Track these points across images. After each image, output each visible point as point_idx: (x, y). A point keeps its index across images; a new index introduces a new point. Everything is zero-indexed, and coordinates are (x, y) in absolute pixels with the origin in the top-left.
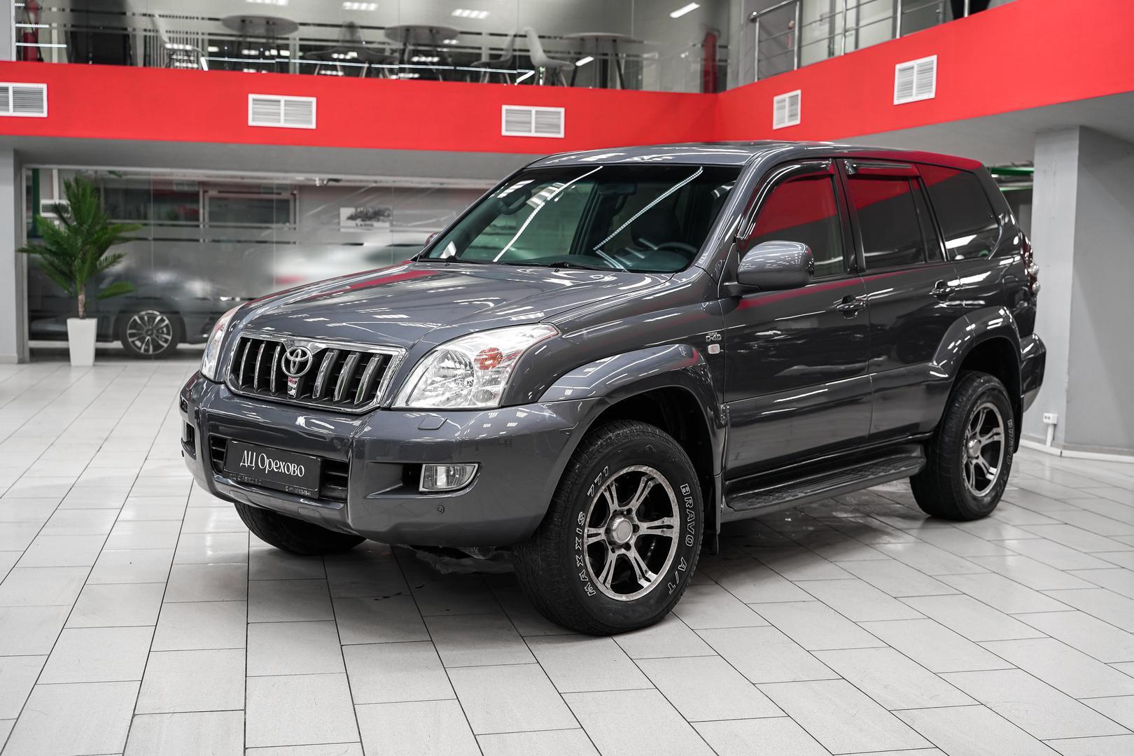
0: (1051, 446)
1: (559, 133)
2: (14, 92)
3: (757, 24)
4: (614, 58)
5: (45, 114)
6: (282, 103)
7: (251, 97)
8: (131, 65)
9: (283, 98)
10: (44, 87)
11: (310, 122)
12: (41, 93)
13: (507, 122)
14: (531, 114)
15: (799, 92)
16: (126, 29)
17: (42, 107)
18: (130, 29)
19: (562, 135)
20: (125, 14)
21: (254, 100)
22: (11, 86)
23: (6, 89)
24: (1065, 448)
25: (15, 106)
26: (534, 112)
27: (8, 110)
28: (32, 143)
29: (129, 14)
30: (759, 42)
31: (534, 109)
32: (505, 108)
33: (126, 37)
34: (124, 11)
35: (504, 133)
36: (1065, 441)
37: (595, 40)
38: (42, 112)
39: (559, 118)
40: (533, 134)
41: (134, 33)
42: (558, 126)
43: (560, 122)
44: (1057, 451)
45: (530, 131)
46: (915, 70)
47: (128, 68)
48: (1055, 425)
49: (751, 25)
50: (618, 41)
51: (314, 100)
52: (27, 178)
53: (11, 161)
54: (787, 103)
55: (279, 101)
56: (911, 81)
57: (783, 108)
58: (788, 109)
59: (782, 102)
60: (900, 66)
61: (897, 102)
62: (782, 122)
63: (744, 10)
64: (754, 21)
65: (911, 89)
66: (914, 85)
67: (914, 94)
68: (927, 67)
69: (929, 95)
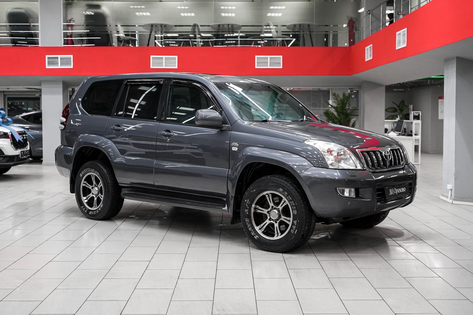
0: (450, 199)
1: (280, 66)
2: (61, 59)
3: (371, 15)
4: (308, 33)
5: (72, 67)
6: (164, 59)
7: (152, 57)
8: (111, 46)
9: (164, 57)
10: (72, 56)
11: (175, 66)
12: (70, 59)
13: (257, 62)
14: (268, 59)
15: (371, 45)
16: (107, 32)
17: (71, 64)
18: (109, 32)
19: (281, 67)
20: (106, 26)
21: (153, 58)
22: (59, 56)
23: (57, 58)
24: (454, 200)
25: (61, 64)
26: (269, 58)
27: (58, 66)
28: (69, 78)
29: (108, 26)
30: (371, 23)
31: (269, 57)
32: (256, 57)
33: (108, 35)
34: (106, 25)
35: (256, 67)
36: (455, 197)
37: (299, 26)
39: (280, 60)
40: (269, 67)
41: (111, 33)
42: (280, 63)
43: (280, 62)
44: (451, 201)
45: (268, 66)
46: (401, 34)
47: (109, 47)
48: (451, 190)
49: (369, 15)
50: (310, 26)
51: (177, 57)
52: (70, 92)
53: (61, 86)
54: (369, 48)
55: (163, 58)
56: (400, 39)
57: (368, 52)
58: (369, 52)
59: (368, 50)
60: (397, 33)
61: (397, 48)
62: (367, 58)
63: (365, 9)
64: (369, 14)
65: (400, 43)
66: (401, 41)
67: (401, 45)
68: (404, 33)
69: (405, 45)
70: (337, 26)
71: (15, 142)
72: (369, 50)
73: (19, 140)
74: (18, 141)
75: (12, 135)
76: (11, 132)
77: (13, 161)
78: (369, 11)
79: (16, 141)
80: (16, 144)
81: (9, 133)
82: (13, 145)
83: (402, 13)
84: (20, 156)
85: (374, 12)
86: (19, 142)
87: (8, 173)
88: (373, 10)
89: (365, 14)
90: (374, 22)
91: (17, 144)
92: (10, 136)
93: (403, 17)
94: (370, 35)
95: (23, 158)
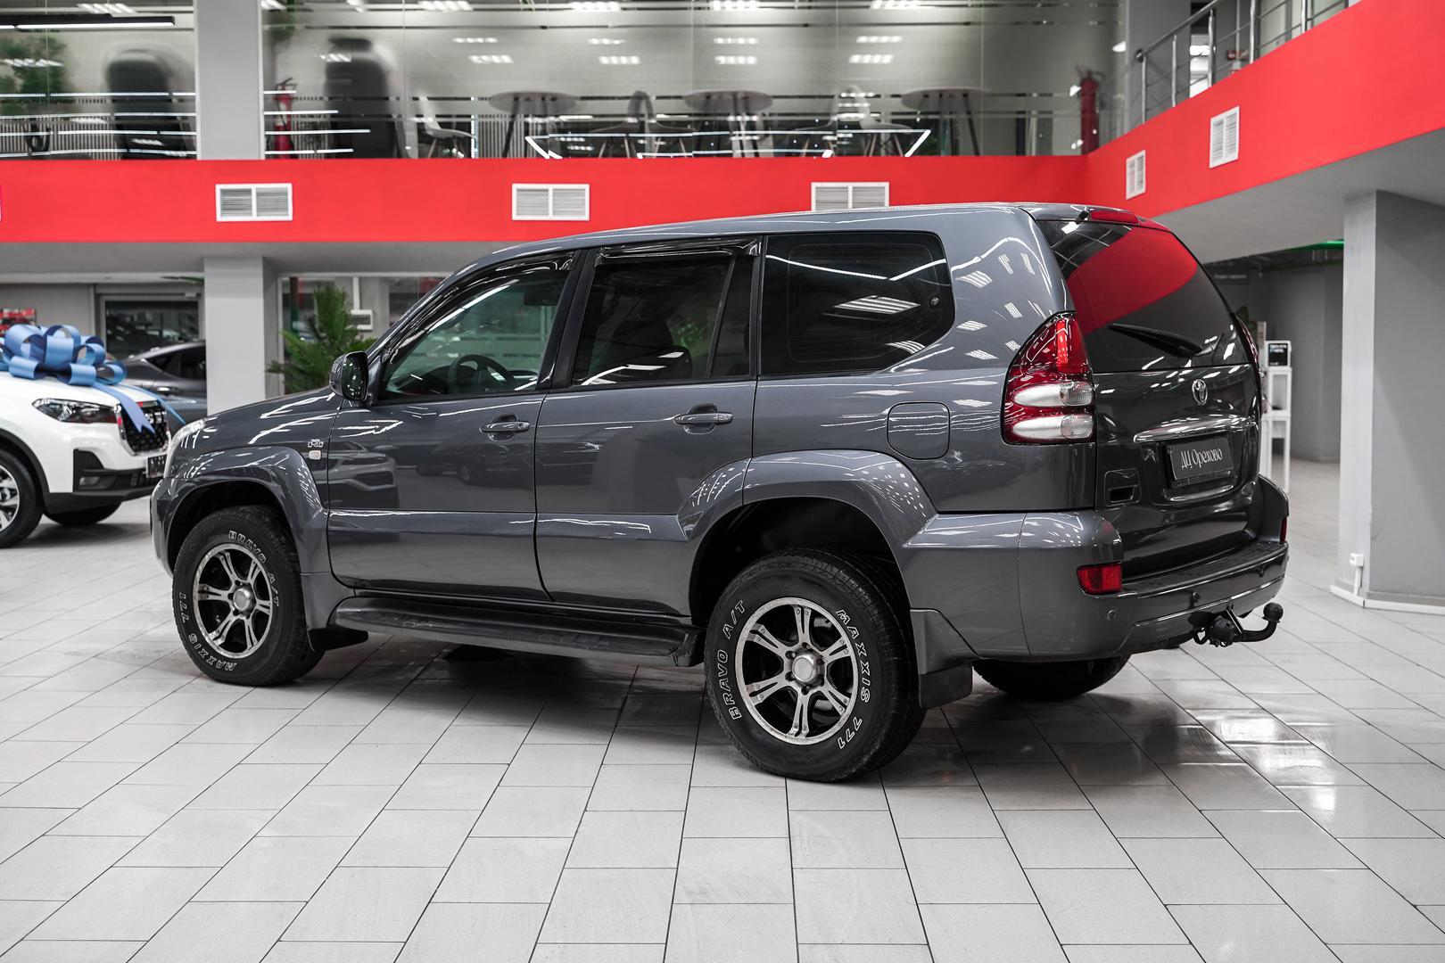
0: (1358, 595)
2: (258, 194)
3: (1144, 64)
4: (964, 116)
5: (289, 217)
6: (551, 193)
7: (515, 187)
8: (400, 156)
9: (551, 187)
10: (288, 187)
11: (583, 213)
12: (286, 193)
13: (817, 202)
14: (847, 191)
15: (1143, 153)
16: (390, 116)
17: (287, 209)
18: (395, 116)
20: (387, 99)
21: (519, 190)
22: (254, 187)
23: (248, 192)
24: (1370, 596)
25: (259, 210)
26: (850, 190)
27: (251, 214)
28: (281, 249)
29: (392, 99)
30: (1147, 86)
31: (850, 186)
32: (814, 185)
33: (392, 125)
34: (386, 96)
36: (1371, 589)
37: (938, 96)
38: (287, 215)
39: (883, 195)
41: (400, 120)
42: (882, 204)
43: (884, 199)
44: (1359, 601)
46: (1225, 124)
47: (394, 160)
48: (1362, 568)
49: (1139, 64)
50: (970, 96)
51: (586, 187)
52: (284, 284)
53: (260, 271)
54: (1136, 163)
55: (547, 190)
56: (1222, 139)
57: (1133, 173)
58: (1136, 174)
59: (1132, 165)
60: (1214, 120)
61: (1213, 164)
62: (1132, 190)
63: (1129, 46)
64: (1141, 60)
65: (1221, 149)
66: (1224, 145)
67: (1224, 155)
68: (1233, 121)
69: (1234, 156)
70: (1051, 95)
71: (132, 432)
72: (1136, 167)
73: (143, 428)
74: (140, 429)
75: (124, 412)
76: (121, 405)
77: (128, 486)
78: (1140, 51)
79: (137, 430)
80: (137, 439)
81: (115, 409)
82: (128, 441)
83: (1240, 55)
84: (147, 472)
85: (1153, 54)
86: (144, 432)
87: (112, 519)
88: (1152, 49)
89: (1127, 60)
90: (1153, 84)
91: (138, 437)
92: (118, 416)
93: (1242, 66)
94: (1144, 122)
95: (153, 476)
